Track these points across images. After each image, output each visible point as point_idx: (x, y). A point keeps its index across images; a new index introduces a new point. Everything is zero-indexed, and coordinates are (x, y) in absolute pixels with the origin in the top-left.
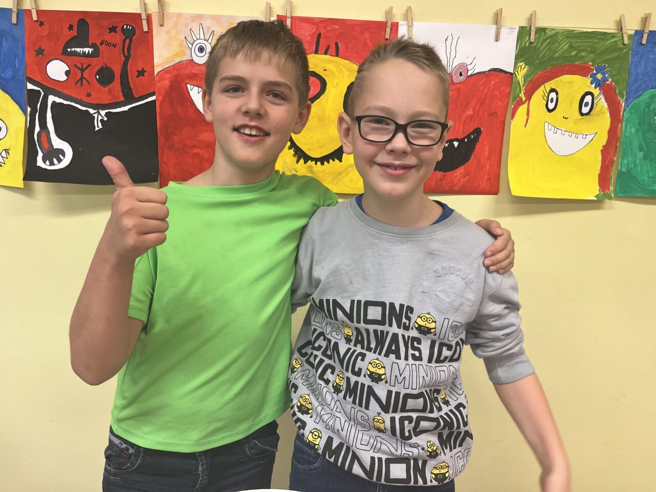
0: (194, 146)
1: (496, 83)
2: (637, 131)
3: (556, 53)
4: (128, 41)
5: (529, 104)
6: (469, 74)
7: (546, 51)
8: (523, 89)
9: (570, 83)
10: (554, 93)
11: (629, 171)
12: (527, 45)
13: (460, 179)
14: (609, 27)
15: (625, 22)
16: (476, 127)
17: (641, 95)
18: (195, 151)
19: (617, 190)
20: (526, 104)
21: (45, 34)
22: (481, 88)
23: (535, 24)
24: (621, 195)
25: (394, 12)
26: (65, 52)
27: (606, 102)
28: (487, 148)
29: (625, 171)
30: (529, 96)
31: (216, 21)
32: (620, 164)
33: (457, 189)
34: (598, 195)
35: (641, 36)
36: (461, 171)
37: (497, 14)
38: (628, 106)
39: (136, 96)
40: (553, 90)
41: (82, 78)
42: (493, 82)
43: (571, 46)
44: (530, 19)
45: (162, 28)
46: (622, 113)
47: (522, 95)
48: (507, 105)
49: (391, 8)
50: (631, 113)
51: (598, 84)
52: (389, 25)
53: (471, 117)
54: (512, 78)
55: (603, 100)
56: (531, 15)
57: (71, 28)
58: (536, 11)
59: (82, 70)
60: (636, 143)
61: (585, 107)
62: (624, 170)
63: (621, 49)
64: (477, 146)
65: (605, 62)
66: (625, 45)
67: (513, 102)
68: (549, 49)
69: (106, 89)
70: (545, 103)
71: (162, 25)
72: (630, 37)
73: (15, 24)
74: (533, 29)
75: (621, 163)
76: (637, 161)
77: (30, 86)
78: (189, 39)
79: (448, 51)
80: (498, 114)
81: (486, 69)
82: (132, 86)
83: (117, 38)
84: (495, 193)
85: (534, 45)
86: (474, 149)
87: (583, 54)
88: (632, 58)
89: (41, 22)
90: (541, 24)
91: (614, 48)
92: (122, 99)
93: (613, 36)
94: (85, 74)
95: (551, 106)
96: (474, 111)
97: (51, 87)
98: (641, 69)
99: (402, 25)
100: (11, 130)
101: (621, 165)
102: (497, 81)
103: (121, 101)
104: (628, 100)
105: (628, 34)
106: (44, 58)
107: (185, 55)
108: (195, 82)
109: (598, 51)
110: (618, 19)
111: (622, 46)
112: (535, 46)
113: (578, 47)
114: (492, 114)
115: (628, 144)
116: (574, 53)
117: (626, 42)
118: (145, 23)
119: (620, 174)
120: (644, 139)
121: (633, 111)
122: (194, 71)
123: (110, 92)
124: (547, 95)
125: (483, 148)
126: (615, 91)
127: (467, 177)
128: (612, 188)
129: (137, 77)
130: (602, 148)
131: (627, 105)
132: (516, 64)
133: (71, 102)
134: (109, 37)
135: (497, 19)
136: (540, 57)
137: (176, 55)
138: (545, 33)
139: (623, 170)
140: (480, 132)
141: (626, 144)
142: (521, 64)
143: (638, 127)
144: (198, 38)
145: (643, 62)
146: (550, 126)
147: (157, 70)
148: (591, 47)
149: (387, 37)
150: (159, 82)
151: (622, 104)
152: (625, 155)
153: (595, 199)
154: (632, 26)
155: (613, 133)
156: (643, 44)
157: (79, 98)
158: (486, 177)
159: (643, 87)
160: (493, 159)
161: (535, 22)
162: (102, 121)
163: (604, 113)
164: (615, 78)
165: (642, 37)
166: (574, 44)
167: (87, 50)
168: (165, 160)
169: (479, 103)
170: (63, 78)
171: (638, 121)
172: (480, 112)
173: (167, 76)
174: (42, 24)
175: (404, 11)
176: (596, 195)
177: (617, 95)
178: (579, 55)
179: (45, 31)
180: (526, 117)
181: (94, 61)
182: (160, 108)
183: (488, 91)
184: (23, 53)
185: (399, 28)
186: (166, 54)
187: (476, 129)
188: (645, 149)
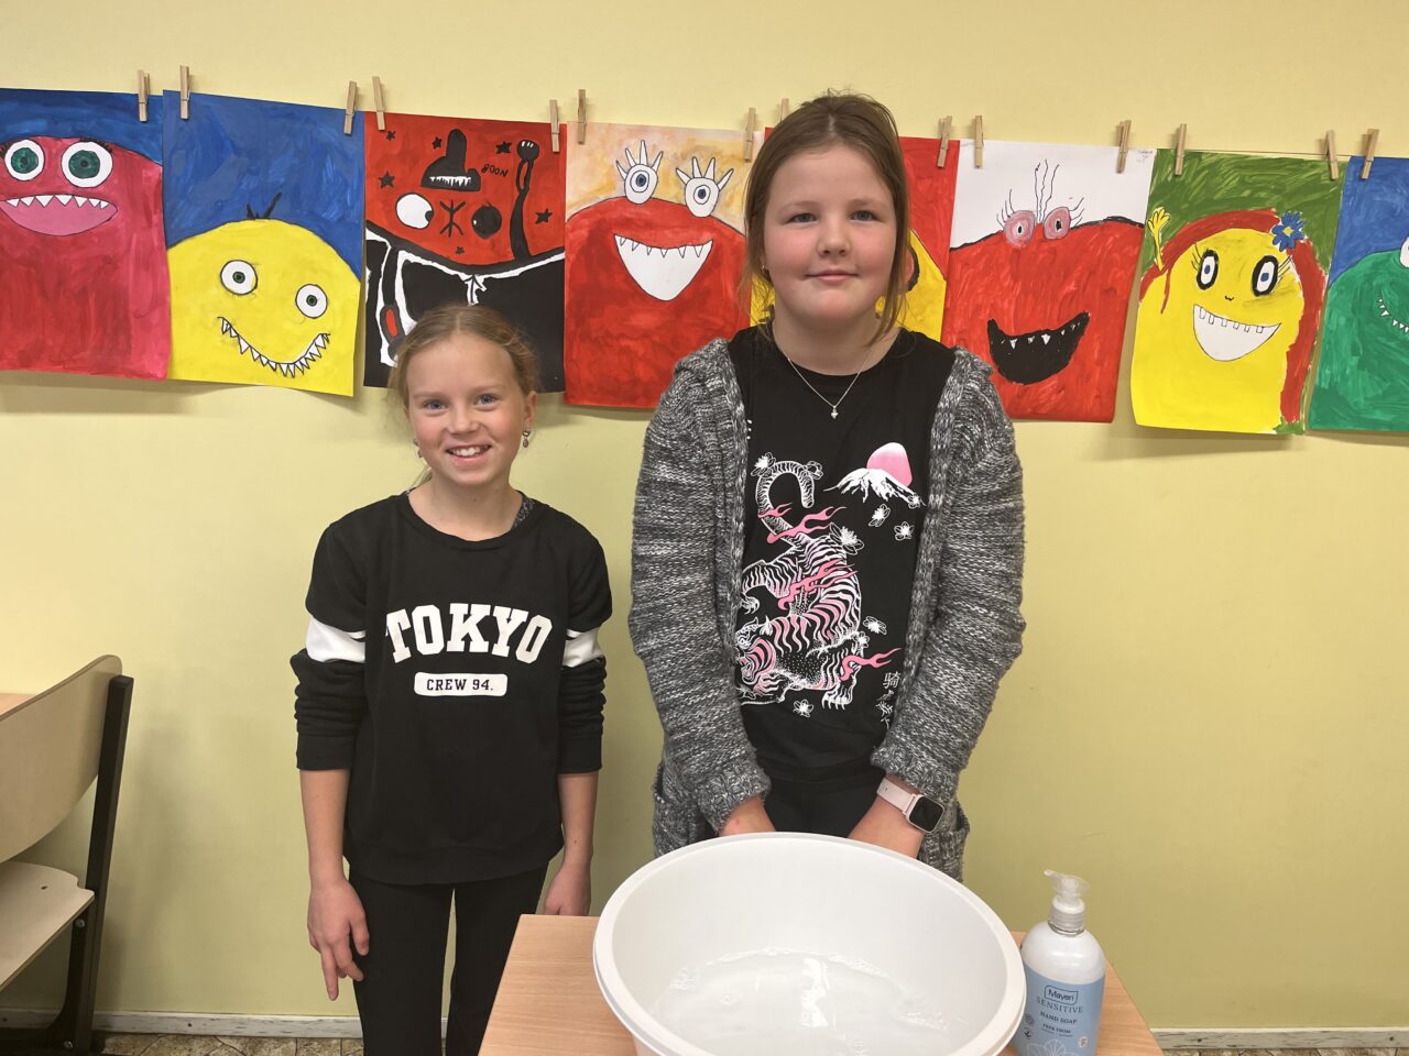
0: (622, 336)
1: (1115, 240)
2: (1349, 320)
3: (1216, 193)
4: (526, 166)
5: (1168, 275)
6: (1072, 225)
7: (1201, 190)
8: (1160, 250)
9: (1239, 241)
10: (1212, 258)
11: (1333, 387)
12: (1170, 179)
13: (1050, 395)
14: (1307, 150)
15: (1334, 142)
16: (1080, 311)
17: (1357, 262)
18: (624, 343)
19: (1312, 419)
20: (1164, 276)
21: (396, 151)
22: (1092, 247)
23: (1183, 145)
24: (1317, 426)
25: (953, 124)
26: (426, 183)
27: (1298, 272)
28: (1097, 347)
29: (1327, 387)
30: (1170, 260)
31: (666, 137)
32: (1318, 375)
33: (1044, 412)
34: (1279, 426)
35: (1361, 164)
36: (1052, 383)
37: (1122, 128)
38: (1334, 281)
39: (533, 253)
40: (1209, 253)
41: (451, 223)
42: (1111, 239)
43: (1242, 182)
44: (1178, 136)
45: (581, 146)
46: (1324, 292)
47: (1159, 262)
48: (1133, 275)
49: (949, 119)
50: (1341, 292)
51: (1286, 244)
52: (945, 144)
53: (1073, 295)
54: (1143, 233)
55: (1293, 270)
56: (1178, 130)
57: (437, 143)
58: (1185, 125)
59: (452, 212)
60: (1345, 343)
61: (1262, 282)
62: (1325, 385)
63: (1328, 187)
64: (1080, 342)
65: (1297, 208)
66: (1332, 180)
67: (1143, 271)
68: (1205, 186)
69: (488, 241)
70: (1196, 274)
71: (581, 143)
72: (1342, 167)
73: (347, 135)
74: (1179, 153)
75: (1320, 375)
76: (1348, 371)
77: (370, 236)
78: (623, 164)
79: (1040, 187)
80: (1118, 292)
81: (1100, 217)
82: (527, 238)
83: (510, 161)
84: (1109, 419)
85: (1182, 179)
86: (1076, 347)
87: (1263, 194)
88: (1344, 202)
89: (389, 132)
90: (1194, 143)
91: (1314, 185)
92: (511, 257)
93: (1314, 165)
94: (457, 218)
95: (1206, 279)
96: (1077, 286)
97: (403, 237)
98: (1358, 220)
99: (966, 145)
100: (334, 304)
101: (1320, 377)
102: (1117, 236)
103: (509, 262)
104: (1336, 270)
105: (1338, 163)
106: (392, 189)
107: (614, 189)
108: (628, 233)
109: (1288, 189)
110: (1324, 137)
111: (1327, 182)
112: (1183, 181)
113: (1254, 183)
114: (1107, 291)
115: (1333, 342)
116: (1246, 193)
117: (1335, 175)
118: (555, 138)
119: (1318, 393)
120: (1361, 334)
121: (1343, 288)
122: (628, 215)
123: (494, 246)
124: (1199, 260)
125: (1090, 346)
126: (1314, 254)
127: (1063, 392)
128: (1303, 416)
129: (538, 222)
130: (1288, 349)
131: (1333, 278)
132: (1149, 210)
133: (433, 261)
134: (498, 160)
135: (1122, 136)
136: (1190, 199)
137: (599, 190)
138: (1200, 160)
139: (1323, 385)
140: (1088, 319)
141: (1329, 343)
142: (1158, 210)
143: (1351, 314)
144: (638, 162)
145: (1362, 207)
146: (1203, 311)
147: (569, 213)
148: (1275, 184)
149: (941, 163)
150: (572, 231)
151: (1324, 278)
152: (1327, 360)
153: (1274, 432)
154: (1345, 149)
155: (1308, 324)
156: (1364, 180)
157: (445, 255)
158: (1094, 393)
159: (1362, 248)
160: (1106, 365)
161: (1184, 142)
162: (478, 292)
163: (1293, 291)
164: (1314, 235)
165: (1362, 167)
166: (1247, 179)
167: (460, 179)
168: (574, 357)
169: (1087, 273)
170: (422, 223)
171: (1350, 305)
172: (1088, 289)
173: (586, 222)
174: (391, 136)
175: (968, 122)
176: (1276, 426)
177: (1316, 261)
178: (1256, 196)
179: (395, 148)
180: (1164, 297)
181: (470, 197)
182: (571, 273)
183: (1103, 252)
184: (360, 181)
185: (961, 149)
186: (585, 188)
187: (1080, 315)
188: (1361, 352)
